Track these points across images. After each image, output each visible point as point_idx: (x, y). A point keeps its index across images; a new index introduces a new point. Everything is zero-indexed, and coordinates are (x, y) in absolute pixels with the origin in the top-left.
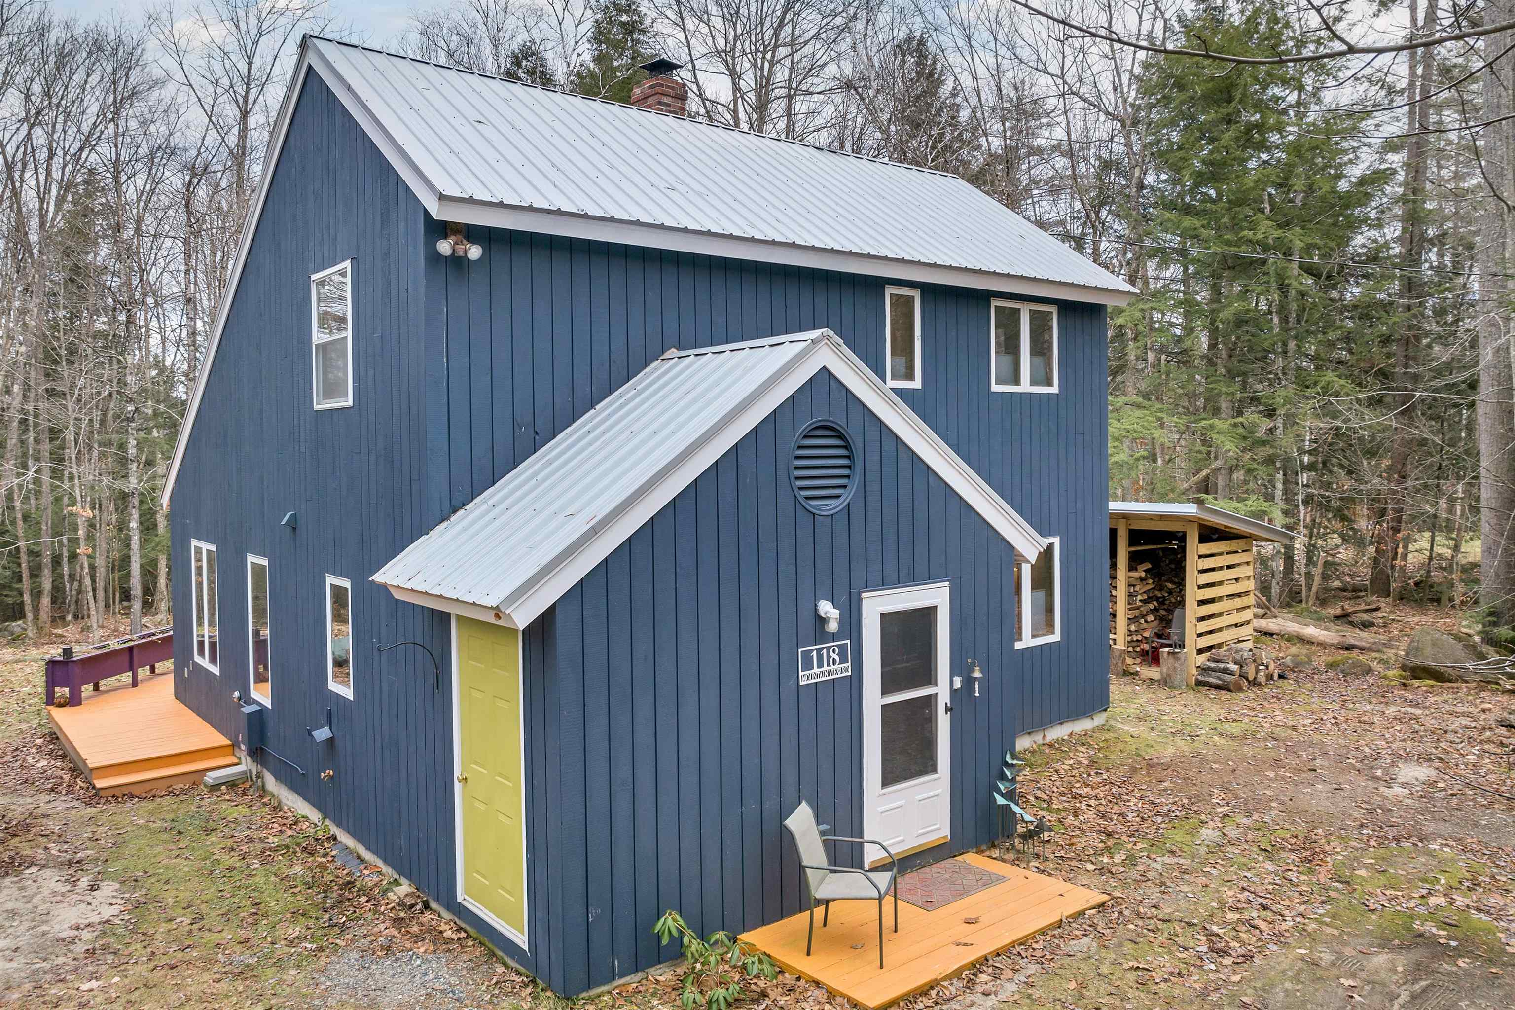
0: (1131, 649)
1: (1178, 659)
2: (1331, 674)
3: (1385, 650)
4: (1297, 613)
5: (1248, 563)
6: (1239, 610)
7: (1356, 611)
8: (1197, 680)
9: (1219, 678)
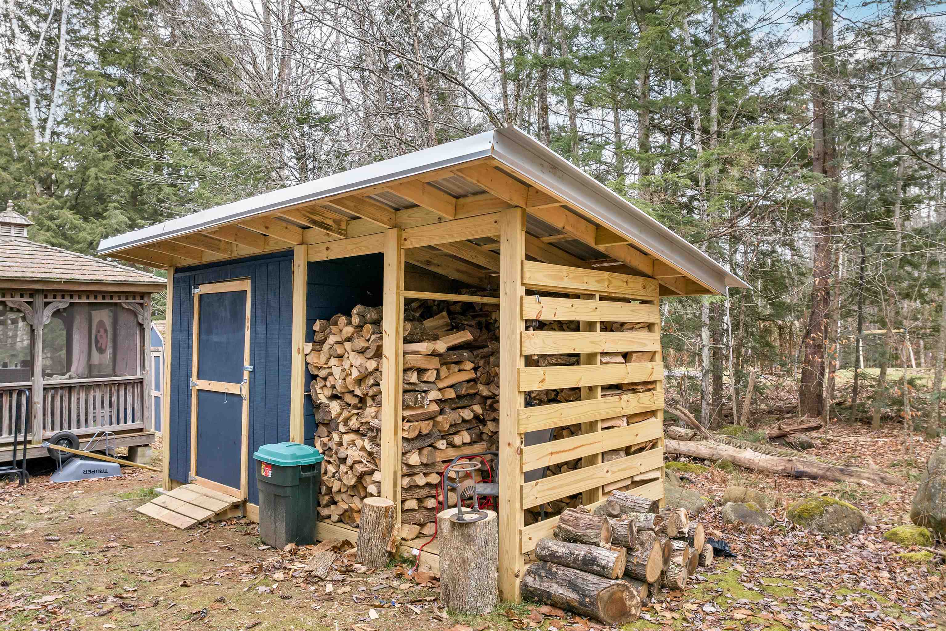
0: (412, 504)
1: (470, 539)
2: (802, 533)
3: (842, 477)
4: (729, 433)
5: (650, 327)
6: (631, 419)
7: (795, 431)
8: (524, 586)
9: (572, 586)
